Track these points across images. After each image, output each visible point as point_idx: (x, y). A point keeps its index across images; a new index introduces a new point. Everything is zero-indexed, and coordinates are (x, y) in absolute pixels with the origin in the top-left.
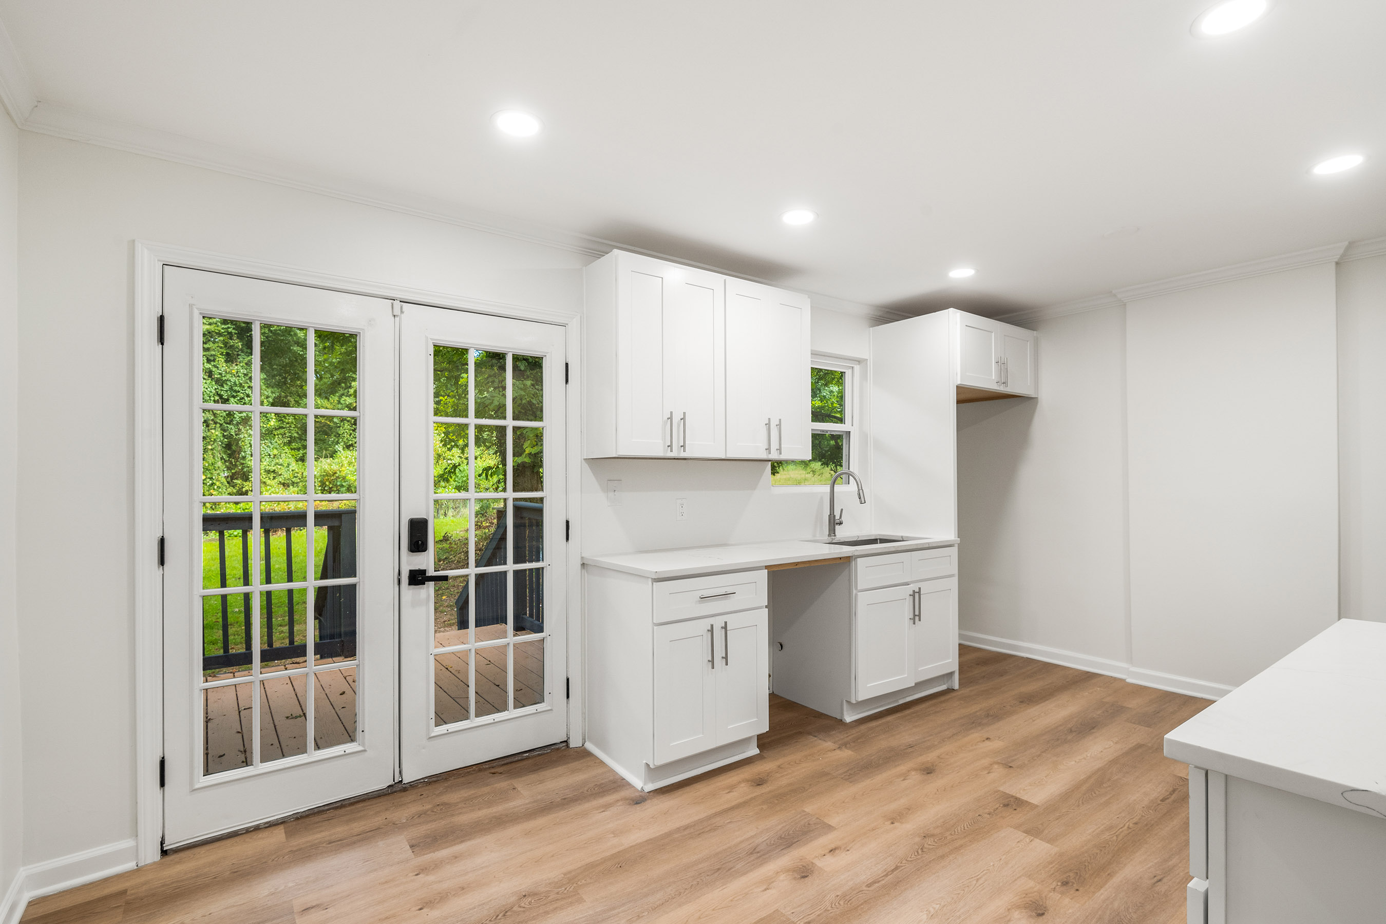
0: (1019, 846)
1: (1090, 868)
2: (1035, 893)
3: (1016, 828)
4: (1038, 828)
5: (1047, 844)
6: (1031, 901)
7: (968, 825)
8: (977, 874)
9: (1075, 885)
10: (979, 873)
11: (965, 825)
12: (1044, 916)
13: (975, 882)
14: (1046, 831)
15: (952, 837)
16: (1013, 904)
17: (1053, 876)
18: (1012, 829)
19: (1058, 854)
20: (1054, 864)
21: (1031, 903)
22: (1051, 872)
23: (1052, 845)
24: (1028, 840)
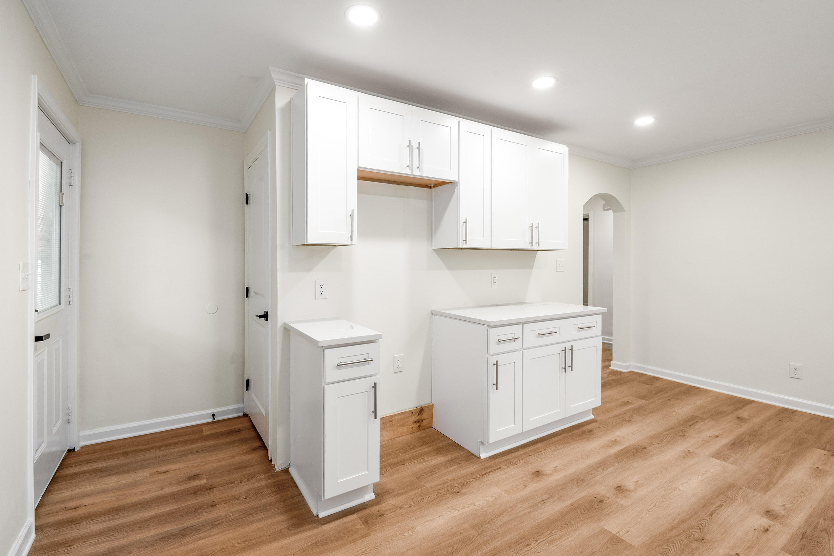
0: (628, 528)
1: (583, 510)
2: (620, 497)
3: (630, 545)
4: (612, 544)
5: (607, 529)
6: (623, 493)
7: (670, 549)
8: (657, 509)
9: (596, 500)
10: (655, 510)
11: (673, 550)
12: (617, 486)
13: (657, 504)
14: (605, 540)
15: (680, 539)
16: (634, 492)
17: (608, 506)
18: (633, 544)
19: (601, 520)
20: (605, 513)
21: (623, 492)
22: (608, 508)
23: (604, 528)
24: (621, 533)
